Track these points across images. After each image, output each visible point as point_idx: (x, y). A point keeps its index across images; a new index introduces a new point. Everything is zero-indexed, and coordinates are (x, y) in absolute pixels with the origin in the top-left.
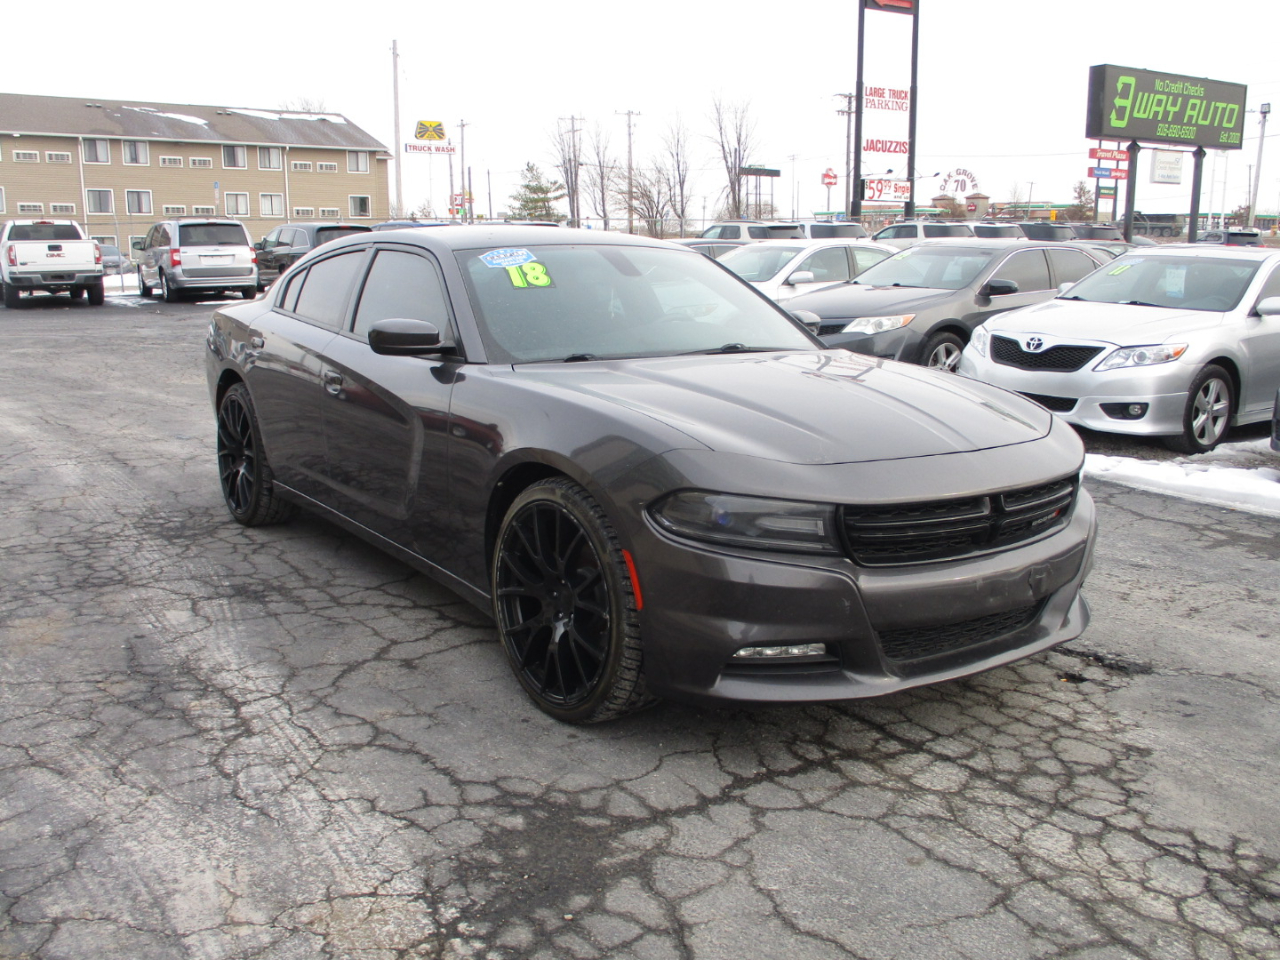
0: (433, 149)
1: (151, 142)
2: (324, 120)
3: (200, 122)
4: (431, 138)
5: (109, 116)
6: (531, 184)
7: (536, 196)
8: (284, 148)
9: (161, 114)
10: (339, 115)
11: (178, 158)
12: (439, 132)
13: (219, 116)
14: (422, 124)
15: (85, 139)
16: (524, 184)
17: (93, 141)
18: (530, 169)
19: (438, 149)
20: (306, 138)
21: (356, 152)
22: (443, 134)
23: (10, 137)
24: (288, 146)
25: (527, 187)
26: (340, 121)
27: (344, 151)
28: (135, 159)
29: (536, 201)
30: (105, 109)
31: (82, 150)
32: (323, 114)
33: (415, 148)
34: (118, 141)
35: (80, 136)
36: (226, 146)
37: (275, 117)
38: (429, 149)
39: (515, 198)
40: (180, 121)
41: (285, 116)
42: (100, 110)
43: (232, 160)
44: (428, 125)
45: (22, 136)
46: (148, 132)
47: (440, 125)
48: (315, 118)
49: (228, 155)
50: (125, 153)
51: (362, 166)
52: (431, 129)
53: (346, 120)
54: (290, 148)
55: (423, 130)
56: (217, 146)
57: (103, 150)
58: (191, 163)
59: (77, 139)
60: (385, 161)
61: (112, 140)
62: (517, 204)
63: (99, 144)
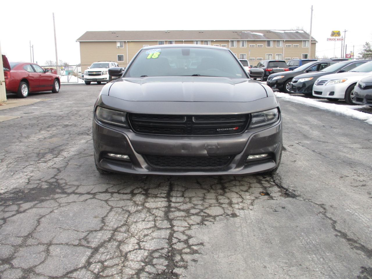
0: (336, 40)
1: (247, 41)
2: (297, 32)
3: (261, 34)
4: (336, 36)
5: (238, 35)
6: (367, 49)
7: (368, 53)
8: (284, 41)
9: (252, 33)
10: (302, 30)
11: (254, 45)
12: (338, 34)
13: (267, 33)
14: (333, 32)
15: (231, 41)
16: (364, 49)
17: (233, 41)
18: (367, 44)
19: (338, 40)
20: (290, 37)
21: (305, 41)
22: (340, 35)
23: (213, 41)
24: (285, 40)
25: (365, 50)
26: (303, 32)
27: (302, 41)
28: (243, 46)
29: (368, 54)
30: (237, 32)
31: (230, 44)
32: (297, 30)
33: (330, 39)
34: (239, 41)
35: (230, 40)
36: (267, 41)
37: (283, 32)
38: (335, 39)
39: (360, 54)
40: (256, 35)
41: (286, 31)
42: (236, 33)
43: (269, 45)
44: (335, 32)
45: (216, 41)
46: (247, 38)
47: (339, 32)
48: (295, 31)
49: (268, 43)
50: (241, 43)
51: (307, 45)
52: (336, 33)
53: (304, 31)
54: (285, 41)
55: (333, 34)
56: (265, 41)
57: (235, 43)
58: (257, 46)
59: (229, 41)
60: (315, 43)
61: (237, 41)
62: (361, 56)
63: (234, 42)
